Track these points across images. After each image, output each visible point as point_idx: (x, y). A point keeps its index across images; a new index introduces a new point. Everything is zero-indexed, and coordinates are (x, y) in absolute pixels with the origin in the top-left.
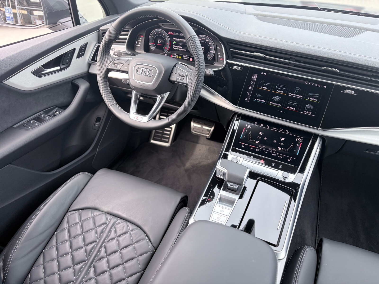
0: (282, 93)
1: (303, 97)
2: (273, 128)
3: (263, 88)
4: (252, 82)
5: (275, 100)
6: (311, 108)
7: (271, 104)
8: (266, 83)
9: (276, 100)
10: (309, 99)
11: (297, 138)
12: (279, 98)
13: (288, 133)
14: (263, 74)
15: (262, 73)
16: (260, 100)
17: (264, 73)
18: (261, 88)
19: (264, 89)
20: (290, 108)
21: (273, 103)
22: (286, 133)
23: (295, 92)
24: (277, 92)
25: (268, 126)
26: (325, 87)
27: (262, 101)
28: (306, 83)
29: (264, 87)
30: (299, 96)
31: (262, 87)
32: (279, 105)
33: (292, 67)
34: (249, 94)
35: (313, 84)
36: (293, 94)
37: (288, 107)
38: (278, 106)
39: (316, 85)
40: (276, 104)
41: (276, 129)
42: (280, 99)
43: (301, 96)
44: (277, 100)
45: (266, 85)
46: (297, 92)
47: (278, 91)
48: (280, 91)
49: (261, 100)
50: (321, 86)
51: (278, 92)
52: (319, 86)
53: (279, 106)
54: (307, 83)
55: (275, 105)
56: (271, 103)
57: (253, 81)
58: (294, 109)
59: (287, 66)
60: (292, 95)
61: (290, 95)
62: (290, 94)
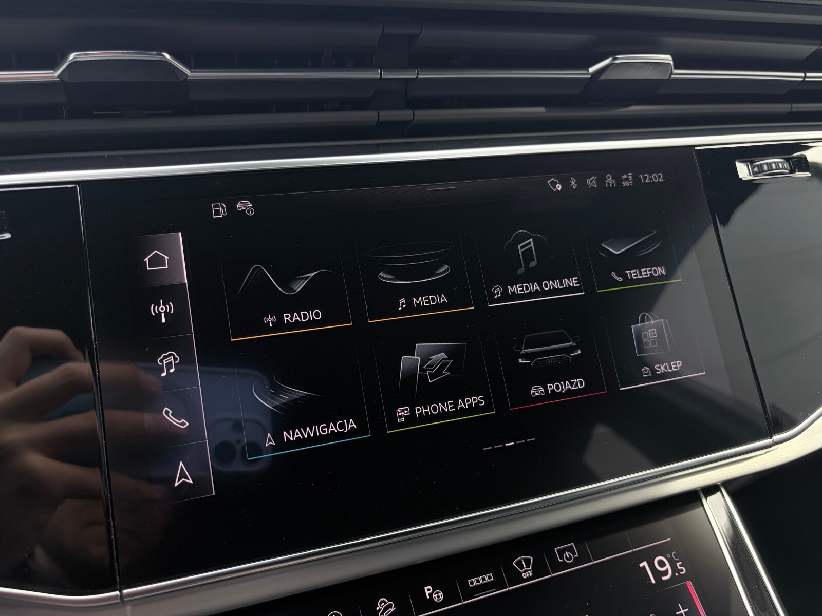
0: (443, 306)
1: (585, 283)
2: (474, 582)
3: (290, 326)
4: (162, 310)
5: (423, 378)
6: (660, 332)
7: (410, 420)
8: (294, 277)
9: (433, 376)
10: (620, 279)
11: (644, 564)
12: (443, 355)
13: (577, 562)
14: (223, 213)
15: (220, 211)
16: (309, 432)
17: (231, 208)
18: (266, 328)
19: (298, 325)
20: (551, 387)
21: (419, 410)
22: (565, 566)
23: (521, 271)
24: (404, 311)
25: (428, 590)
26: (658, 178)
27: (333, 428)
28: (554, 184)
29: (287, 317)
30: (556, 285)
31: (270, 320)
32: (473, 400)
33: (404, 115)
34: (181, 424)
35: (591, 182)
36: (516, 289)
37: (537, 391)
38: (463, 412)
39: (610, 180)
40: (448, 407)
41: (488, 578)
42: (450, 353)
43: (573, 282)
44: (439, 372)
45: (299, 287)
46: (533, 264)
47: (409, 302)
48: (422, 301)
49: (320, 430)
50: (636, 179)
51: (410, 309)
52: (627, 180)
53: (471, 409)
54: (559, 187)
55: (444, 415)
56: (403, 412)
57: (171, 293)
58: (579, 383)
59: (368, 116)
60: (515, 296)
61: (499, 300)
62: (497, 291)
